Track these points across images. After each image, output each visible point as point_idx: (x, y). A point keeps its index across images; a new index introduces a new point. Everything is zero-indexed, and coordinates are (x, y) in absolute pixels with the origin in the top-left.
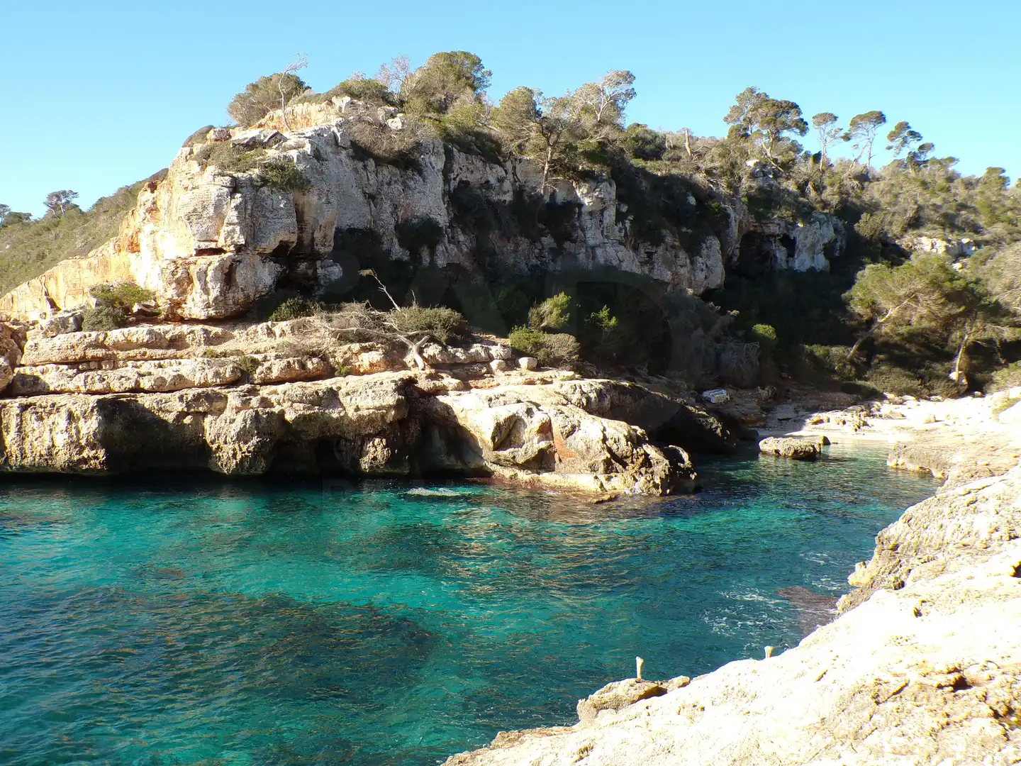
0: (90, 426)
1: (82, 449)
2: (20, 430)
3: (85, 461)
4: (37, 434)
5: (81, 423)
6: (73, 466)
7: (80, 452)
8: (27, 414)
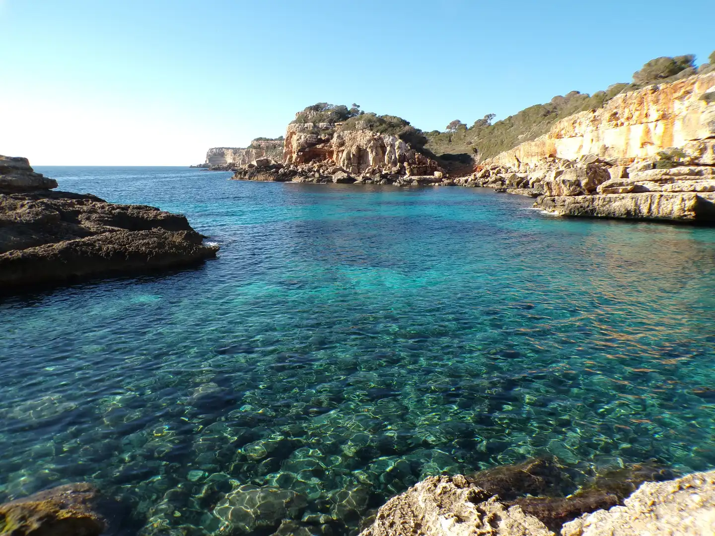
0: (690, 203)
1: (685, 211)
2: (659, 204)
3: (685, 216)
4: (665, 205)
5: (686, 202)
6: (680, 217)
7: (684, 212)
8: (662, 198)
